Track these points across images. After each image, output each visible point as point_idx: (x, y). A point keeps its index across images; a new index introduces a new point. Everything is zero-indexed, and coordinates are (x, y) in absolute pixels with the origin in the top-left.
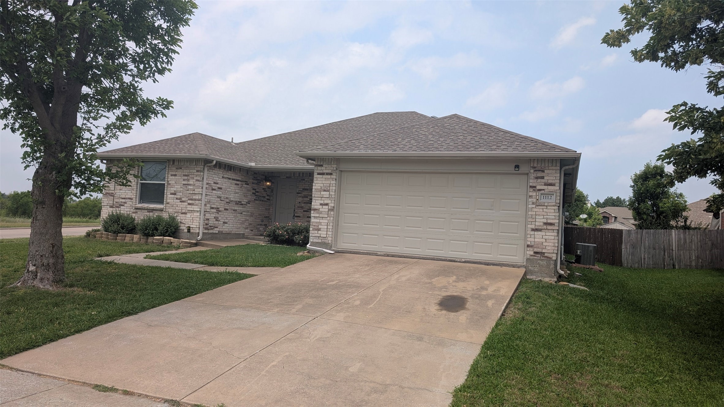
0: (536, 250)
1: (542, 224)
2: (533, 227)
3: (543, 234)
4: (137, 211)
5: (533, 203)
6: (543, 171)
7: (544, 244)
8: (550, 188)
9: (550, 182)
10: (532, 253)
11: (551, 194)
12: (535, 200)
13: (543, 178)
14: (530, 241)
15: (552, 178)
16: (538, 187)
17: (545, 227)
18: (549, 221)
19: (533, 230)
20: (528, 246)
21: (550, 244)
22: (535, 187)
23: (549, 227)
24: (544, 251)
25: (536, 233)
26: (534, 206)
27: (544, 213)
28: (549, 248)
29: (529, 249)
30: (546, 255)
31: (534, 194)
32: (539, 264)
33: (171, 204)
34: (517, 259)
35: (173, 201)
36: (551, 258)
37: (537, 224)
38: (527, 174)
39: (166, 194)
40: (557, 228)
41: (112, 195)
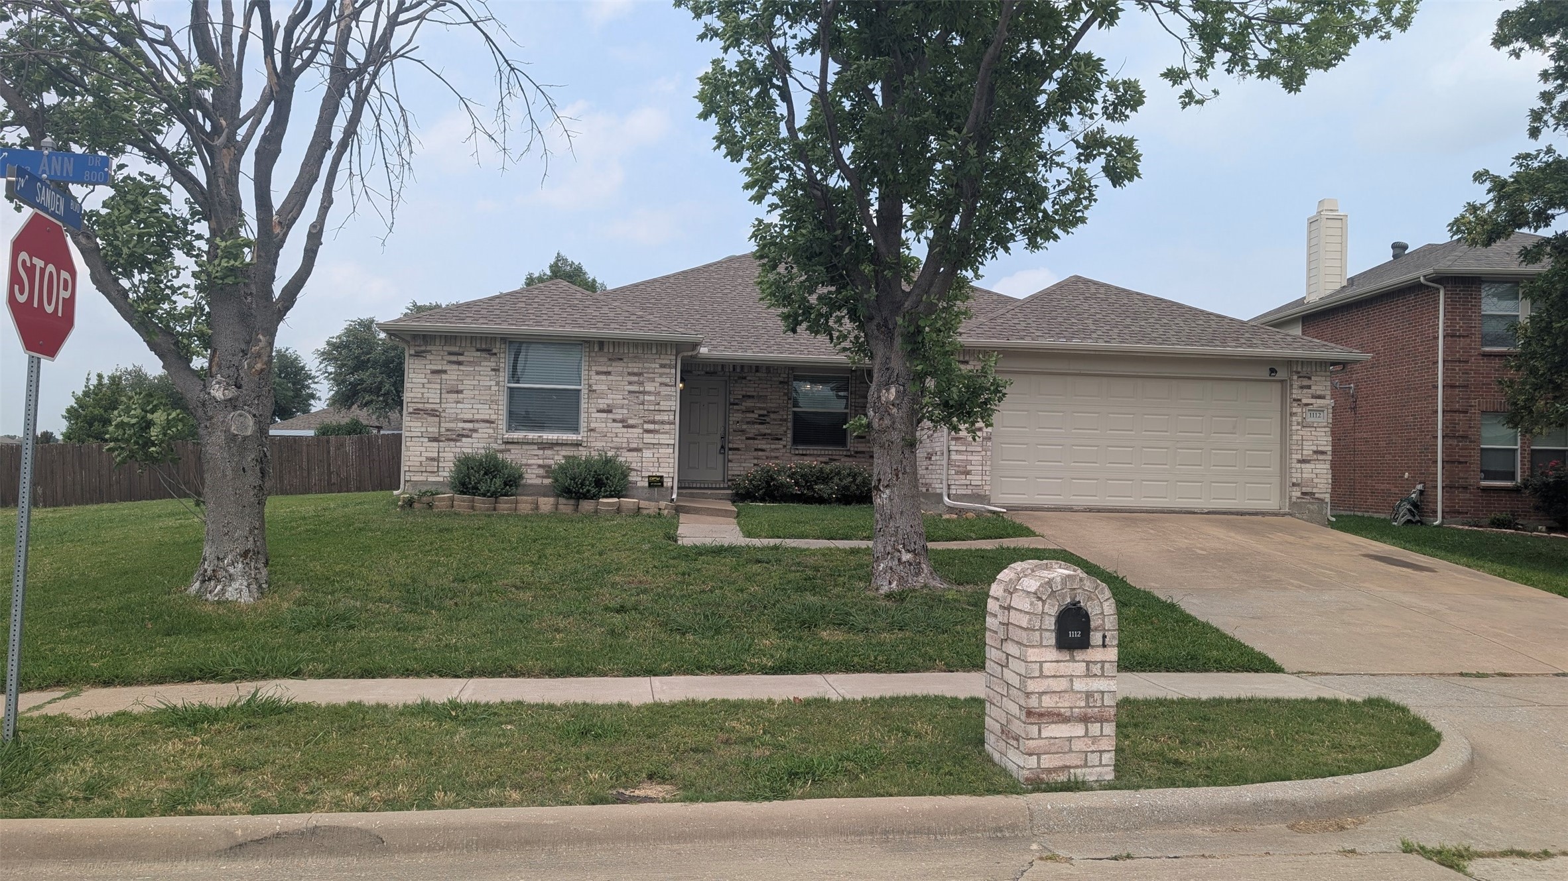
0: (1304, 490)
1: (1311, 452)
2: (1299, 457)
3: (1313, 466)
4: (509, 447)
5: (1298, 424)
6: (1310, 378)
7: (1315, 480)
8: (1319, 401)
9: (1318, 393)
10: (1299, 494)
11: (1320, 410)
12: (1300, 420)
13: (1309, 387)
14: (1296, 477)
15: (1321, 388)
16: (1305, 401)
17: (1315, 457)
18: (1320, 448)
19: (1299, 461)
20: (1294, 485)
21: (1323, 481)
22: (1300, 400)
23: (1321, 457)
24: (1314, 491)
25: (1303, 466)
26: (1299, 427)
27: (1313, 438)
28: (1321, 486)
29: (1295, 488)
30: (1317, 495)
31: (1300, 410)
32: (1309, 509)
33: (599, 433)
34: (1272, 504)
35: (604, 425)
36: (1322, 500)
37: (1304, 453)
38: (1282, 381)
39: (589, 413)
40: (1330, 458)
41: (433, 413)
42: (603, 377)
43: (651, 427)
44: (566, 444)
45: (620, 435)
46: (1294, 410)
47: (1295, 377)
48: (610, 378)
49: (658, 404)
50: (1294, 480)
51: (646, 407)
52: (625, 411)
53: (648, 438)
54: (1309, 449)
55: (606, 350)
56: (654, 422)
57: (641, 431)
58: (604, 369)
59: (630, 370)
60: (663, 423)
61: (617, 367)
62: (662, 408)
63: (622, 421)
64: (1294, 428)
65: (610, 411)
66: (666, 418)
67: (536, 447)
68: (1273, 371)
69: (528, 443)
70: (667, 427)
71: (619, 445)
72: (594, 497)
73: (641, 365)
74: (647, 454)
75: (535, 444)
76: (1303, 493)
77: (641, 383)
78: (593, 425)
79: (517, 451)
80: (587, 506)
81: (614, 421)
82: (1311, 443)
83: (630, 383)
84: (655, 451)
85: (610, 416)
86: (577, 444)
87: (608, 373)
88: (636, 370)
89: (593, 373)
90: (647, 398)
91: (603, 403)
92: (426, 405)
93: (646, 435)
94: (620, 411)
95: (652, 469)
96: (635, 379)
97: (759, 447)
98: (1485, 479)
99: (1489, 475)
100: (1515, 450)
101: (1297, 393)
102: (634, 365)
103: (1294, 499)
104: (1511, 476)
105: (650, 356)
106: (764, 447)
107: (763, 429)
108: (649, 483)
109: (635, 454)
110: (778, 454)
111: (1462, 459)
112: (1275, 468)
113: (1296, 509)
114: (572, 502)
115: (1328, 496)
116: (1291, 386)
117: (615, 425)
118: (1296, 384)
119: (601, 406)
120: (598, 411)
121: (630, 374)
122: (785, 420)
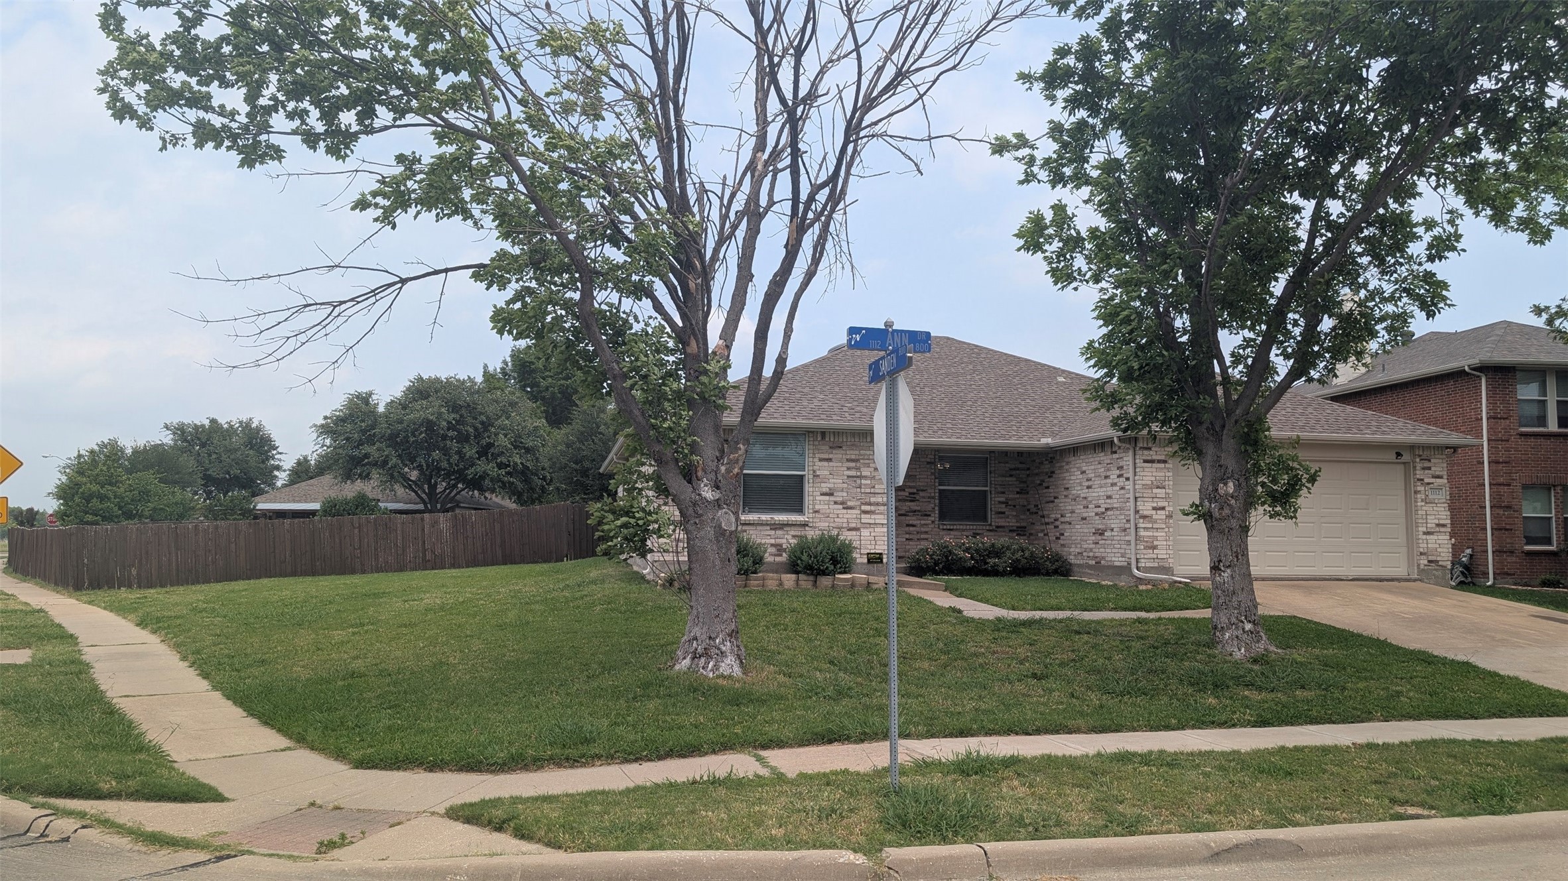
0: (1431, 558)
1: (1434, 525)
2: (1425, 529)
3: (1436, 537)
4: (746, 528)
5: (1422, 501)
6: (1430, 461)
7: (1439, 550)
8: (1438, 480)
9: (1437, 473)
10: (1426, 562)
11: (1439, 488)
12: (1423, 497)
13: (1429, 468)
14: (1423, 547)
15: (1439, 469)
16: (1426, 480)
17: (1437, 529)
18: (1441, 522)
19: (1425, 533)
20: (1421, 554)
21: (1445, 550)
22: (1422, 480)
23: (1442, 529)
24: (1438, 559)
25: (1428, 537)
26: (1423, 504)
27: (1434, 512)
28: (1443, 555)
29: (1422, 557)
30: (1440, 563)
31: (1423, 489)
32: (1433, 575)
33: (823, 514)
34: (1401, 571)
35: (827, 507)
36: (1445, 567)
37: (1429, 525)
38: (1404, 463)
39: (812, 495)
40: (1449, 530)
42: (826, 464)
43: (867, 508)
44: (795, 525)
45: (841, 516)
46: (1419, 488)
47: (1418, 460)
48: (831, 464)
49: (874, 487)
50: (1422, 550)
51: (863, 490)
52: (845, 494)
53: (866, 519)
54: (1432, 522)
55: (827, 439)
56: (870, 504)
57: (859, 512)
58: (826, 456)
59: (848, 457)
60: (878, 504)
61: (837, 454)
62: (877, 491)
63: (842, 503)
64: (1419, 504)
65: (831, 494)
66: (880, 500)
67: (768, 528)
68: (1399, 455)
69: (762, 525)
70: (882, 508)
71: (840, 525)
72: (833, 573)
73: (857, 452)
74: (865, 533)
75: (767, 525)
76: (1429, 561)
77: (858, 469)
78: (817, 507)
79: (752, 532)
80: (825, 581)
81: (836, 503)
82: (1433, 517)
83: (849, 469)
84: (872, 530)
85: (832, 498)
86: (804, 525)
87: (829, 460)
88: (853, 457)
89: (816, 460)
90: (863, 482)
91: (825, 487)
93: (863, 516)
94: (840, 494)
95: (869, 547)
96: (853, 464)
97: (911, 522)
98: (1528, 543)
99: (1530, 540)
100: (1550, 518)
101: (1419, 474)
102: (852, 452)
103: (1422, 567)
104: (1548, 541)
105: (866, 444)
106: (915, 523)
107: (914, 506)
108: (869, 560)
109: (854, 533)
110: (927, 530)
111: (1508, 527)
112: (1402, 539)
113: (1424, 576)
114: (812, 578)
115: (1449, 563)
116: (1415, 467)
117: (836, 506)
118: (1419, 466)
119: (824, 490)
120: (821, 495)
121: (848, 460)
122: (933, 498)
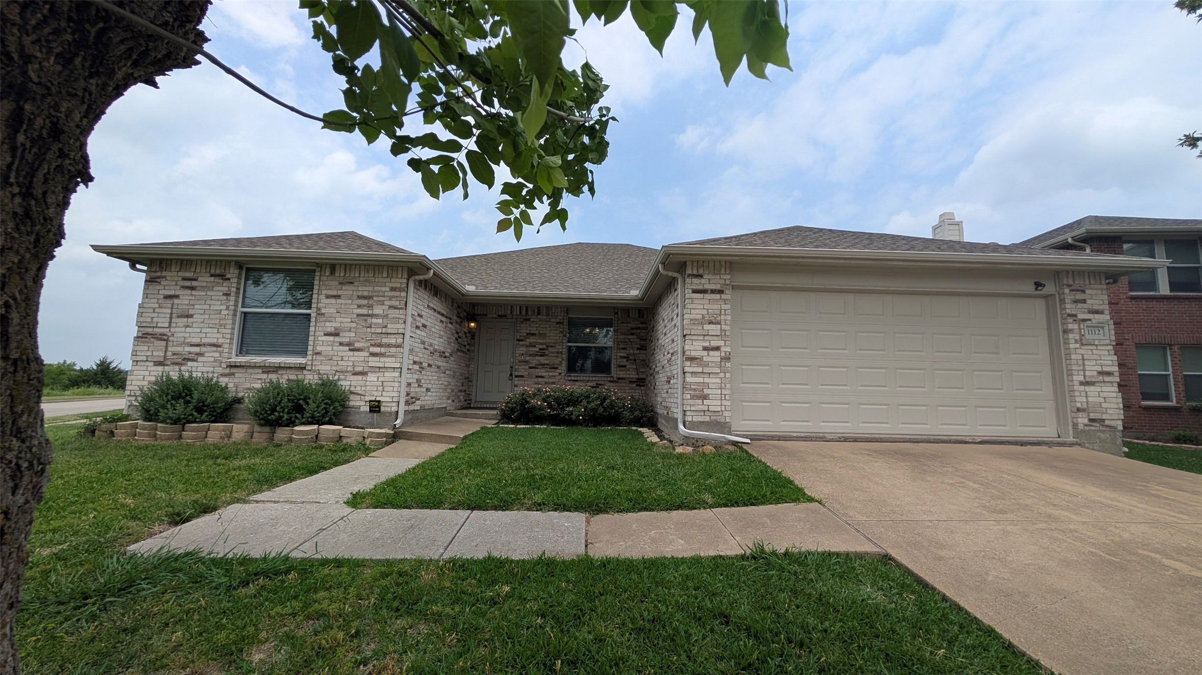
0: (1092, 416)
1: (1095, 373)
3: (1098, 389)
5: (1076, 342)
7: (1104, 405)
8: (1097, 316)
10: (1086, 421)
11: (1100, 326)
12: (1078, 337)
14: (1080, 401)
16: (1081, 316)
17: (1101, 378)
18: (1105, 369)
20: (1079, 410)
22: (1075, 316)
23: (1106, 379)
24: (1104, 417)
25: (1087, 388)
26: (1078, 346)
27: (1095, 357)
28: (1111, 412)
29: (1080, 414)
30: (1107, 423)
31: (1076, 326)
32: (1099, 438)
34: (1049, 431)
36: (1115, 428)
39: (316, 336)
40: (1118, 380)
41: (163, 337)
42: (333, 301)
44: (290, 368)
45: (346, 359)
46: (1070, 326)
48: (339, 301)
49: (386, 327)
50: (1079, 405)
51: (373, 330)
52: (353, 334)
53: (374, 362)
54: (1092, 370)
55: (337, 274)
56: (380, 345)
57: (367, 354)
58: (334, 293)
59: (360, 294)
60: (389, 346)
61: (347, 290)
62: (389, 331)
63: (348, 344)
65: (337, 335)
66: (393, 341)
68: (1038, 285)
70: (393, 350)
71: (344, 368)
72: (291, 423)
73: (371, 289)
74: (372, 377)
76: (1091, 420)
77: (370, 307)
78: (319, 349)
79: (241, 375)
82: (1094, 363)
84: (381, 374)
85: (337, 339)
86: (302, 368)
87: (338, 297)
88: (366, 294)
89: (325, 297)
91: (330, 327)
92: (156, 330)
93: (371, 359)
94: (347, 334)
96: (365, 302)
97: (540, 374)
98: (1144, 399)
99: (1146, 397)
100: (1169, 375)
101: (1070, 308)
102: (364, 288)
103: (1081, 426)
104: (1166, 397)
105: (382, 280)
106: (543, 374)
107: (543, 360)
108: (370, 408)
109: (360, 377)
113: (1082, 439)
114: (267, 429)
115: (1120, 423)
116: (1062, 301)
117: (342, 348)
118: (1069, 298)
119: (329, 330)
120: (325, 335)
121: (359, 297)
122: (561, 353)
